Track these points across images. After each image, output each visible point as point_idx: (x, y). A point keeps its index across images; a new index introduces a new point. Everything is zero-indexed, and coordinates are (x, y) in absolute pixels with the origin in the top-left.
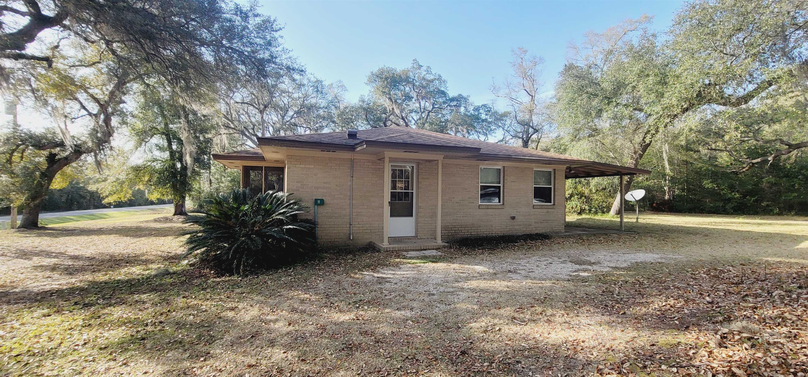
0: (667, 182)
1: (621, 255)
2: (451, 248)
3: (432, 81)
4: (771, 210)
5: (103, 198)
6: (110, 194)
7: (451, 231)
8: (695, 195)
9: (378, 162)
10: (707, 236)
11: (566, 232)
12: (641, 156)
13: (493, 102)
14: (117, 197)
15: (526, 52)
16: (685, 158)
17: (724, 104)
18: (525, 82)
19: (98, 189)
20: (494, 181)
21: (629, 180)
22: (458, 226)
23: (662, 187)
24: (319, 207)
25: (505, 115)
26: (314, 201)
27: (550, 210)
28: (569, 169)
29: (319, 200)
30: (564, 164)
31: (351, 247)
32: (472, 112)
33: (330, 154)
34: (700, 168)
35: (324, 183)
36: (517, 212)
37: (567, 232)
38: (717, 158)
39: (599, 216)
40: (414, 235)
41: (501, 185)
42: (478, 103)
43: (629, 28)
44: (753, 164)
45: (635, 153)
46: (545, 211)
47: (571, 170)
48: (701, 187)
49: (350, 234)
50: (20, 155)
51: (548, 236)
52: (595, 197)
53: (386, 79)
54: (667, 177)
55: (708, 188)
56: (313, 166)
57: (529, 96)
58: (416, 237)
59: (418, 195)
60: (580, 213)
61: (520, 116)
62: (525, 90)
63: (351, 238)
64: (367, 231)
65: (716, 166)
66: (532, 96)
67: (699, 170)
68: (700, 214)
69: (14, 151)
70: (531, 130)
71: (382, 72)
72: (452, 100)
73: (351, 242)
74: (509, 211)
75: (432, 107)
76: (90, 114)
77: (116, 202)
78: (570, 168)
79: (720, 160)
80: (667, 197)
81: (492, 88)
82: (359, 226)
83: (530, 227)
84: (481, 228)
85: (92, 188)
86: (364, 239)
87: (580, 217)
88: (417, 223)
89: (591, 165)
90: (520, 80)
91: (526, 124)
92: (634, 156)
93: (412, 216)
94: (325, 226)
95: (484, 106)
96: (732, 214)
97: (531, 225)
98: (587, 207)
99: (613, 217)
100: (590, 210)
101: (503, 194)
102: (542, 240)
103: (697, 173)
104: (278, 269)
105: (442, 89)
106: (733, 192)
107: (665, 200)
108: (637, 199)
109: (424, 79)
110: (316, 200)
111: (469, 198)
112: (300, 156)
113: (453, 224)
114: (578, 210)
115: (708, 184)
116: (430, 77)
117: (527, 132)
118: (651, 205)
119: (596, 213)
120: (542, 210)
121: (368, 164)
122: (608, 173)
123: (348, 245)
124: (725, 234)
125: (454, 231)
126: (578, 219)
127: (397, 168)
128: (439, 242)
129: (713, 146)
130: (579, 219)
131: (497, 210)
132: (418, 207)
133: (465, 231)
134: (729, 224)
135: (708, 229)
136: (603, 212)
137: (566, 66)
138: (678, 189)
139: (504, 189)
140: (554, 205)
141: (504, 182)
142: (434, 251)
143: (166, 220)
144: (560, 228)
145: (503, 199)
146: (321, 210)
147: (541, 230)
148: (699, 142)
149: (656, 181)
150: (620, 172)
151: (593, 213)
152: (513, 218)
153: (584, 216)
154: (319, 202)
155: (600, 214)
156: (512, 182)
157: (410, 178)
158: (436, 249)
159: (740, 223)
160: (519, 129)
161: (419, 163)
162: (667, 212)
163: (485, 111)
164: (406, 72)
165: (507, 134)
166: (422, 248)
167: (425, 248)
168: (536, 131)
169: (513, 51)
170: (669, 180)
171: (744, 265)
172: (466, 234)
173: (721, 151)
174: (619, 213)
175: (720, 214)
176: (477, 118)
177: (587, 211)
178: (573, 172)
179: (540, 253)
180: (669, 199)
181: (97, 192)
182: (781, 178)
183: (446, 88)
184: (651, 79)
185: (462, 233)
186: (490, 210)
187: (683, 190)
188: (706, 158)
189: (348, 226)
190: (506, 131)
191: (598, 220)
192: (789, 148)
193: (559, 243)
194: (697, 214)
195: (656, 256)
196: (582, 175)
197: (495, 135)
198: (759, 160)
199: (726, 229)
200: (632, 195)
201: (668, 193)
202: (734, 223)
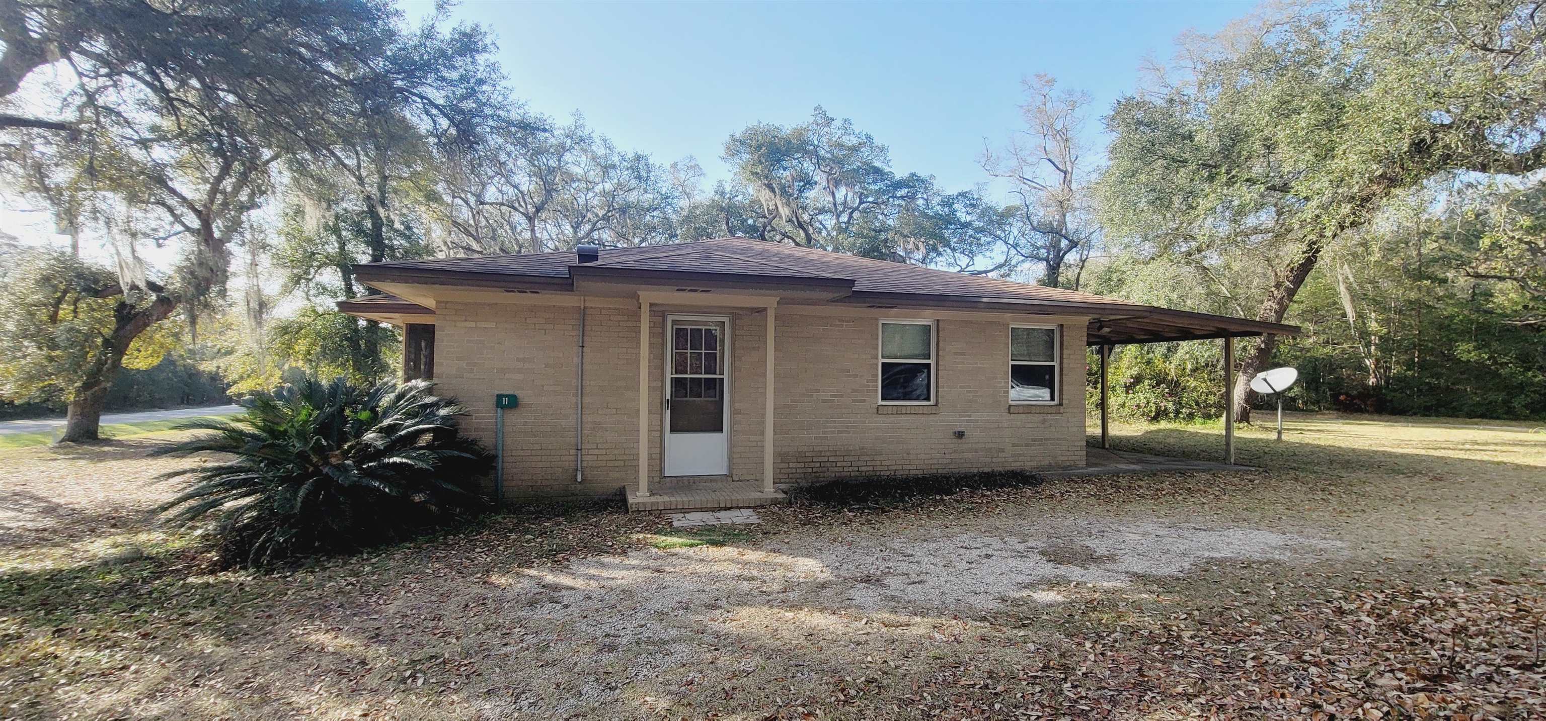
0: (1373, 347)
1: (1187, 534)
2: (790, 504)
3: (855, 149)
5: (229, 386)
6: (241, 378)
7: (812, 465)
8: (1438, 376)
10: (1436, 479)
11: (1088, 465)
12: (1291, 293)
13: (981, 186)
14: (254, 383)
15: (1051, 82)
16: (1413, 295)
17: (1484, 168)
18: (1050, 145)
19: (218, 367)
20: (917, 353)
21: (1263, 346)
22: (828, 454)
23: (1360, 361)
24: (507, 411)
25: (1009, 213)
26: (495, 399)
27: (1049, 417)
28: (1098, 324)
29: (506, 396)
30: (1087, 314)
31: (580, 498)
32: (939, 208)
33: (528, 299)
34: (1451, 317)
35: (518, 360)
36: (968, 421)
37: (1096, 465)
38: (1491, 295)
39: (1198, 426)
40: (724, 472)
41: (932, 362)
42: (952, 191)
45: (1278, 286)
46: (1038, 418)
47: (1103, 328)
48: (1451, 358)
49: (577, 470)
50: (72, 307)
51: (1033, 477)
52: (1192, 383)
53: (760, 147)
54: (1373, 338)
55: (1469, 361)
56: (493, 325)
57: (1058, 172)
58: (729, 476)
59: (734, 386)
60: (1156, 418)
61: (1040, 214)
62: (1049, 160)
63: (579, 480)
64: (612, 464)
65: (1490, 312)
66: (1065, 173)
67: (1446, 322)
68: (1450, 420)
69: (59, 301)
70: (1064, 243)
71: (753, 133)
72: (900, 184)
73: (579, 487)
74: (951, 420)
75: (858, 201)
76: (188, 229)
78: (1100, 321)
79: (1499, 299)
80: (1372, 381)
81: (983, 160)
82: (596, 452)
83: (1000, 455)
84: (880, 458)
85: (207, 367)
86: (607, 482)
87: (1154, 427)
88: (732, 446)
89: (1148, 314)
90: (1040, 141)
91: (1054, 232)
92: (1276, 293)
93: (721, 430)
94: (522, 453)
95: (963, 195)
96: (1526, 418)
97: (1003, 451)
98: (1171, 406)
100: (1177, 413)
101: (938, 382)
102: (1016, 487)
103: (1441, 327)
104: (352, 554)
105: (877, 164)
106: (1529, 369)
107: (1366, 387)
108: (1278, 390)
109: (841, 146)
110: (500, 397)
111: (853, 391)
112: (466, 304)
113: (817, 449)
114: (1151, 411)
115: (1466, 351)
116: (852, 141)
117: (1055, 246)
118: (1335, 397)
119: (1191, 417)
120: (1030, 417)
121: (619, 318)
122: (1198, 333)
123: (573, 494)
124: (1488, 477)
125: (818, 465)
126: (1147, 432)
127: (689, 327)
128: (769, 491)
129: (1482, 270)
130: (1151, 431)
131: (923, 419)
132: (735, 412)
133: (844, 464)
134: (1504, 448)
135: (1444, 461)
136: (1208, 417)
137: (1119, 102)
138: (1397, 362)
139: (938, 370)
140: (1061, 404)
141: (938, 355)
142: (746, 512)
144: (1074, 458)
145: (938, 392)
146: (513, 419)
147: (1026, 462)
148: (1445, 260)
149: (1345, 346)
150: (1225, 330)
151: (1184, 419)
152: (960, 435)
153: (1163, 425)
154: (505, 401)
155: (1198, 420)
156: (956, 354)
157: (718, 348)
158: (754, 508)
159: (1535, 445)
160: (1041, 240)
161: (736, 314)
162: (1371, 413)
163: (966, 206)
164: (799, 133)
165: (1013, 252)
166: (722, 505)
167: (729, 505)
168: (1073, 244)
169: (1024, 82)
170: (1375, 344)
171: (1501, 583)
172: (846, 469)
173: (1501, 279)
174: (1242, 418)
175: (1498, 418)
176: (949, 220)
177: (1172, 415)
178: (1106, 330)
179: (984, 523)
180: (1377, 388)
181: (217, 373)
183: (887, 162)
184: (1304, 120)
185: (836, 469)
186: (903, 418)
187: (1410, 365)
188: (1467, 296)
189: (573, 452)
190: (1012, 246)
191: (1191, 433)
193: (1052, 496)
194: (1443, 419)
195: (1275, 539)
196: (1143, 337)
197: (992, 255)
199: (1493, 463)
200: (1265, 380)
201: (1374, 372)
202: (1522, 444)
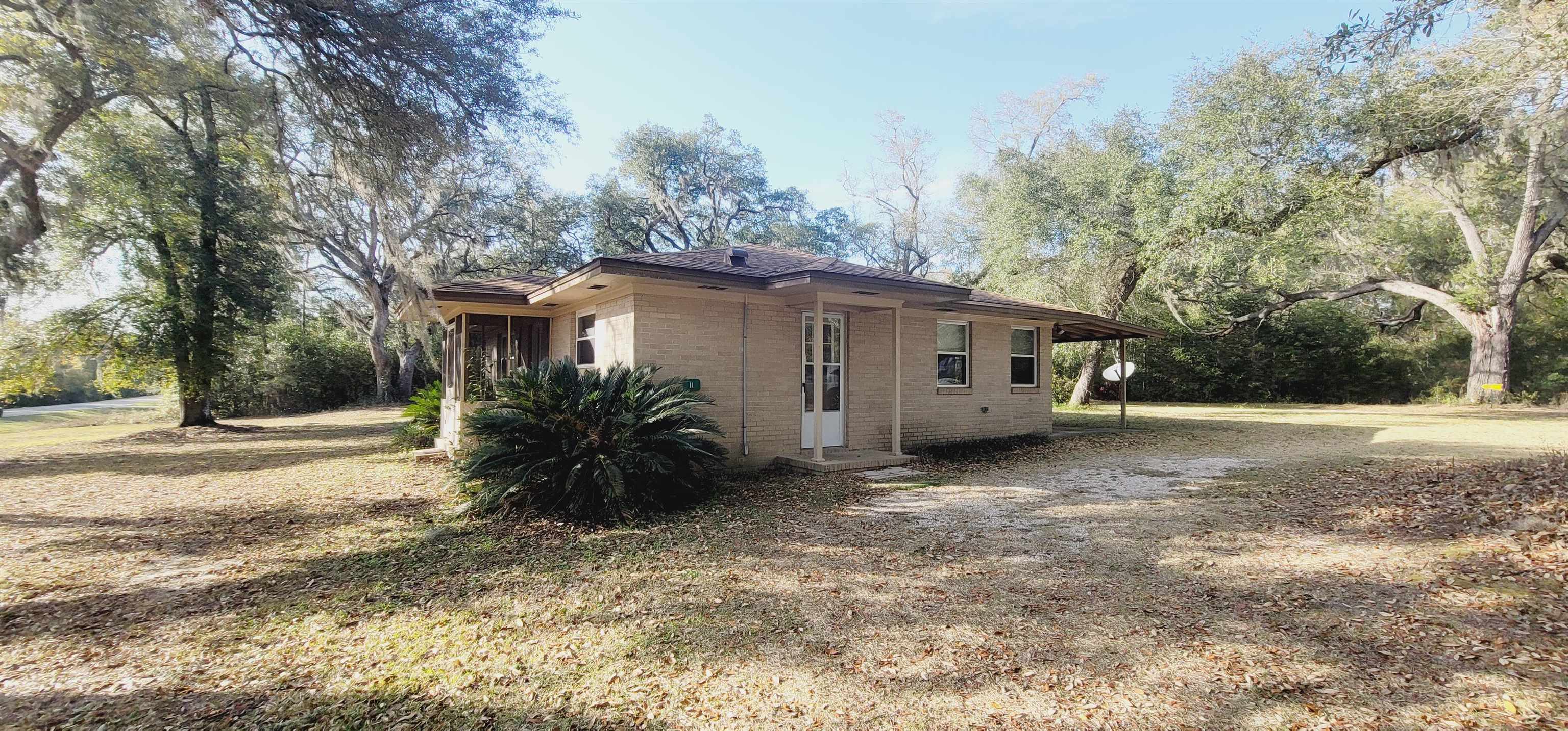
3: (741, 159)
4: (1261, 395)
9: (786, 309)
11: (1054, 432)
15: (901, 119)
20: (957, 346)
22: (908, 426)
25: (869, 229)
27: (1033, 396)
28: (1057, 328)
29: (691, 380)
31: (746, 469)
32: (813, 221)
35: (698, 348)
36: (989, 399)
40: (841, 443)
41: (967, 353)
43: (1069, 94)
44: (1238, 323)
45: (1111, 303)
46: (1026, 397)
47: (1059, 330)
48: (1169, 359)
49: (743, 445)
53: (657, 148)
55: (1179, 360)
56: (678, 317)
57: (912, 197)
58: (846, 447)
59: (847, 371)
62: (906, 187)
63: (746, 453)
64: (770, 438)
66: (917, 199)
72: (777, 196)
73: (744, 459)
74: (978, 399)
75: (736, 208)
77: (11, 397)
78: (1058, 324)
79: (1192, 317)
82: (757, 429)
83: (1008, 425)
84: (939, 429)
86: (764, 454)
88: (847, 422)
92: (1109, 307)
93: (838, 409)
95: (836, 211)
97: (1009, 422)
99: (1076, 408)
101: (971, 370)
105: (759, 175)
106: (1212, 366)
109: (726, 153)
110: (687, 380)
111: (921, 376)
112: (656, 297)
115: (1178, 353)
116: (738, 151)
117: (906, 263)
120: (1021, 397)
121: (771, 313)
123: (739, 466)
128: (898, 453)
131: (963, 397)
132: (848, 393)
139: (971, 361)
140: (1038, 387)
141: (970, 348)
143: (167, 436)
144: (1046, 426)
145: (971, 377)
147: (1021, 430)
150: (1120, 333)
152: (985, 410)
154: (691, 385)
155: (1055, 404)
156: (981, 348)
158: (903, 466)
161: (849, 312)
163: (837, 221)
164: (692, 138)
168: (924, 261)
174: (1085, 401)
178: (1062, 331)
182: (1273, 345)
183: (766, 173)
185: (913, 438)
186: (951, 397)
189: (740, 429)
190: (871, 258)
192: (1286, 300)
198: (1246, 318)
200: (1116, 371)
